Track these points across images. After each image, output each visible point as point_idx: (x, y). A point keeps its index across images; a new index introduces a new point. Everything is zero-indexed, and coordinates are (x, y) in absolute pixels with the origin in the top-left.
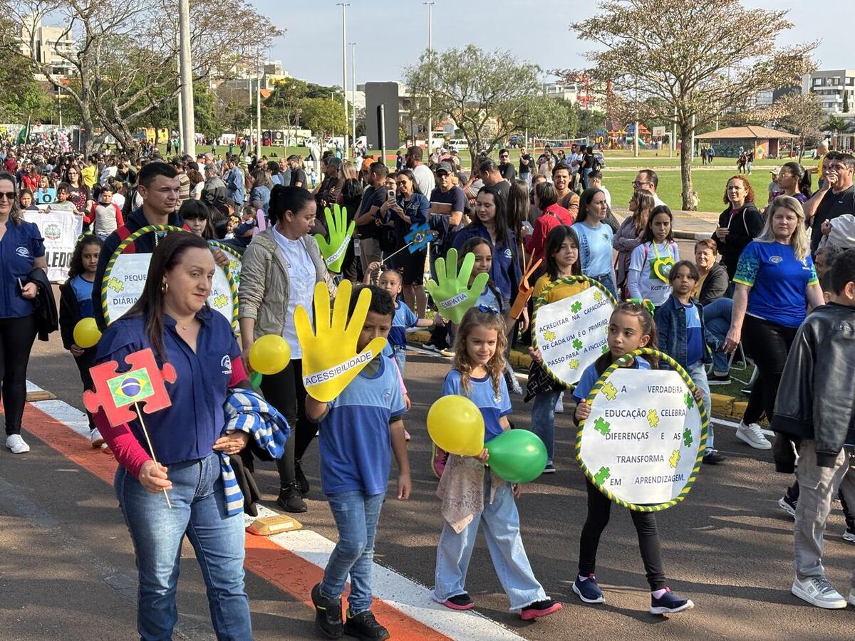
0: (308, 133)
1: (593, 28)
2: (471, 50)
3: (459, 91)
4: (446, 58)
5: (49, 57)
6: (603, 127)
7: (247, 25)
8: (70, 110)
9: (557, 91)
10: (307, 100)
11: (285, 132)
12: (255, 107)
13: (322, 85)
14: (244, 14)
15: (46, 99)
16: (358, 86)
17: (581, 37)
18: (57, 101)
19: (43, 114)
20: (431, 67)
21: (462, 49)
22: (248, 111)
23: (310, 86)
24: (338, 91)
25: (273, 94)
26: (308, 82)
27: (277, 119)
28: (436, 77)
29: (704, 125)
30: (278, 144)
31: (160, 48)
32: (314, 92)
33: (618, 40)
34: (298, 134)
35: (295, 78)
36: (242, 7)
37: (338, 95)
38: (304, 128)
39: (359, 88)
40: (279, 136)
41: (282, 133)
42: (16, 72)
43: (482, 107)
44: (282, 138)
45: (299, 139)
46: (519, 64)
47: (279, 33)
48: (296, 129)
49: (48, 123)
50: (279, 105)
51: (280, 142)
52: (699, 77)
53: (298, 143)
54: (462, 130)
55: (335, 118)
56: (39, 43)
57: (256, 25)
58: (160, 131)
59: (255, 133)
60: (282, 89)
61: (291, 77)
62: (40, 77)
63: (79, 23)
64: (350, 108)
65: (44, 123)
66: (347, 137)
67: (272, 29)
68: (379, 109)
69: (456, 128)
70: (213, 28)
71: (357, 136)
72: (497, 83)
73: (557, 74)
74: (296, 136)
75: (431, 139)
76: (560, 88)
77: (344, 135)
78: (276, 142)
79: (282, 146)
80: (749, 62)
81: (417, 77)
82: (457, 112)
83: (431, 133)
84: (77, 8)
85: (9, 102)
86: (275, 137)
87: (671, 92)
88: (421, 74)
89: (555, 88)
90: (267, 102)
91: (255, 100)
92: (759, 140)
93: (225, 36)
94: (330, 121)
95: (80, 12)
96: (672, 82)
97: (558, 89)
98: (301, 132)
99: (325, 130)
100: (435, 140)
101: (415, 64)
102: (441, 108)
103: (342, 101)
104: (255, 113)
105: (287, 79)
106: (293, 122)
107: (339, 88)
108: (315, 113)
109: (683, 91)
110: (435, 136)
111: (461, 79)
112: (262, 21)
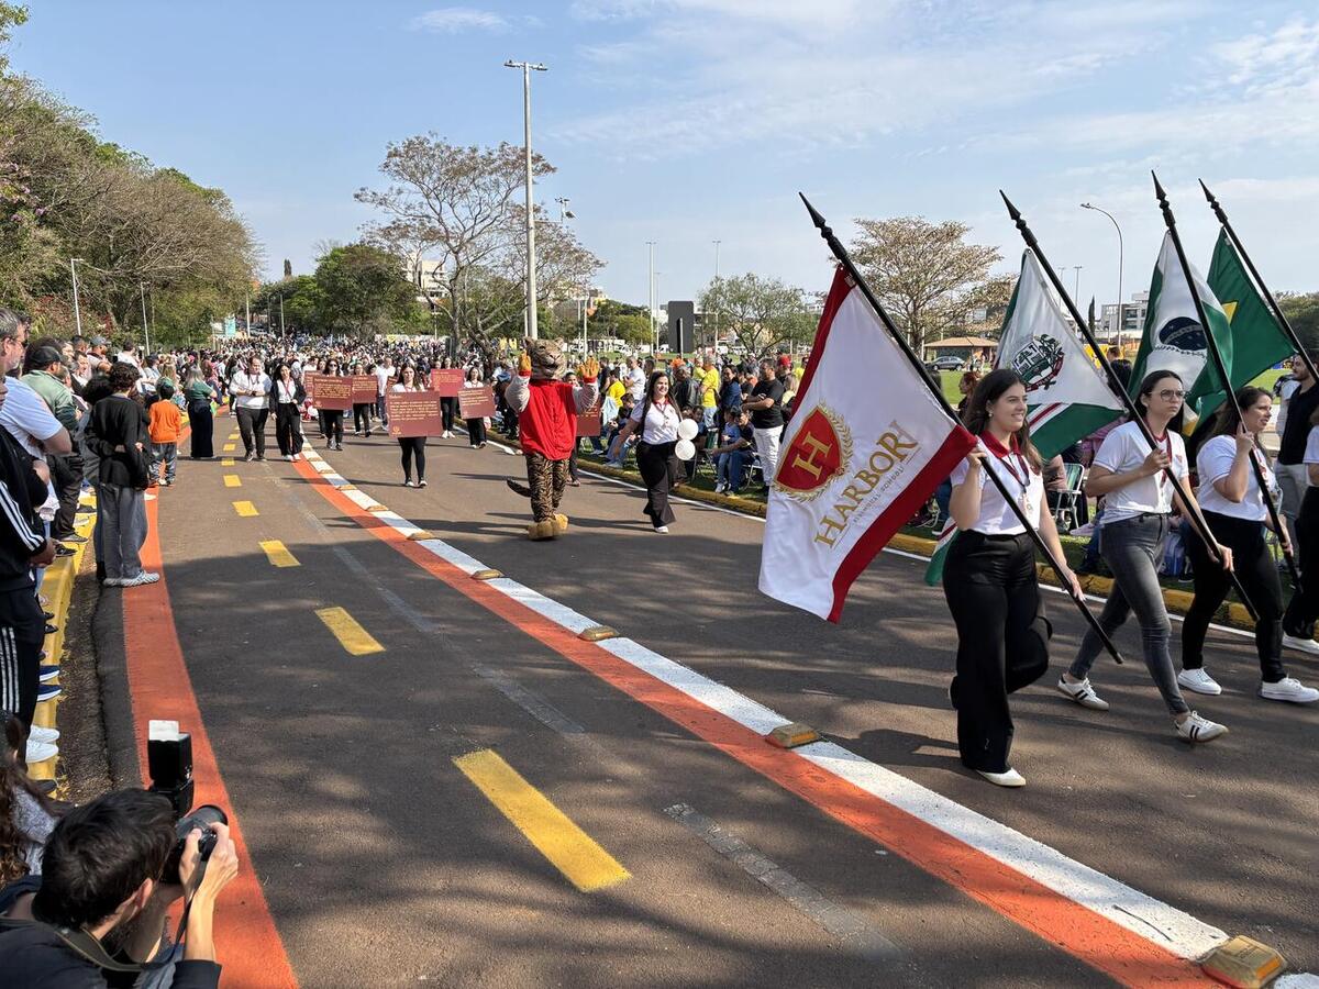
0: (622, 342)
2: (750, 278)
3: (739, 309)
4: (730, 283)
5: (427, 282)
7: (579, 259)
8: (444, 324)
10: (622, 317)
11: (605, 342)
12: (582, 321)
13: (634, 305)
14: (576, 250)
15: (425, 315)
16: (662, 305)
18: (433, 317)
19: (423, 328)
20: (718, 291)
21: (742, 276)
22: (577, 325)
23: (624, 306)
24: (646, 310)
25: (596, 312)
26: (624, 302)
27: (599, 331)
28: (722, 298)
29: (932, 336)
31: (511, 276)
32: (627, 310)
34: (615, 343)
35: (613, 300)
36: (575, 245)
37: (645, 313)
38: (620, 338)
39: (662, 307)
40: (600, 344)
41: (603, 342)
42: (403, 294)
43: (757, 321)
44: (603, 346)
45: (616, 347)
46: (787, 288)
47: (601, 265)
48: (613, 339)
49: (426, 334)
50: (601, 320)
51: (601, 349)
52: (928, 298)
54: (741, 340)
55: (643, 331)
56: (420, 273)
57: (585, 259)
59: (582, 343)
60: (603, 308)
61: (610, 299)
62: (421, 299)
63: (451, 257)
64: (655, 323)
65: (422, 333)
67: (597, 262)
68: (678, 322)
69: (736, 338)
70: (553, 261)
71: (660, 344)
72: (769, 302)
73: (817, 295)
74: (613, 344)
75: (717, 347)
77: (650, 344)
78: (598, 349)
80: (968, 286)
81: (707, 298)
82: (738, 326)
83: (717, 342)
84: (450, 246)
85: (398, 318)
86: (597, 345)
87: (907, 310)
88: (711, 296)
90: (592, 318)
91: (582, 316)
92: (975, 348)
93: (561, 267)
94: (639, 333)
95: (452, 248)
96: (906, 301)
98: (617, 341)
99: (636, 339)
101: (706, 288)
102: (725, 323)
103: (649, 317)
104: (583, 326)
105: (607, 300)
106: (611, 334)
107: (647, 307)
108: (628, 327)
109: (916, 308)
110: (720, 344)
111: (742, 300)
112: (590, 256)
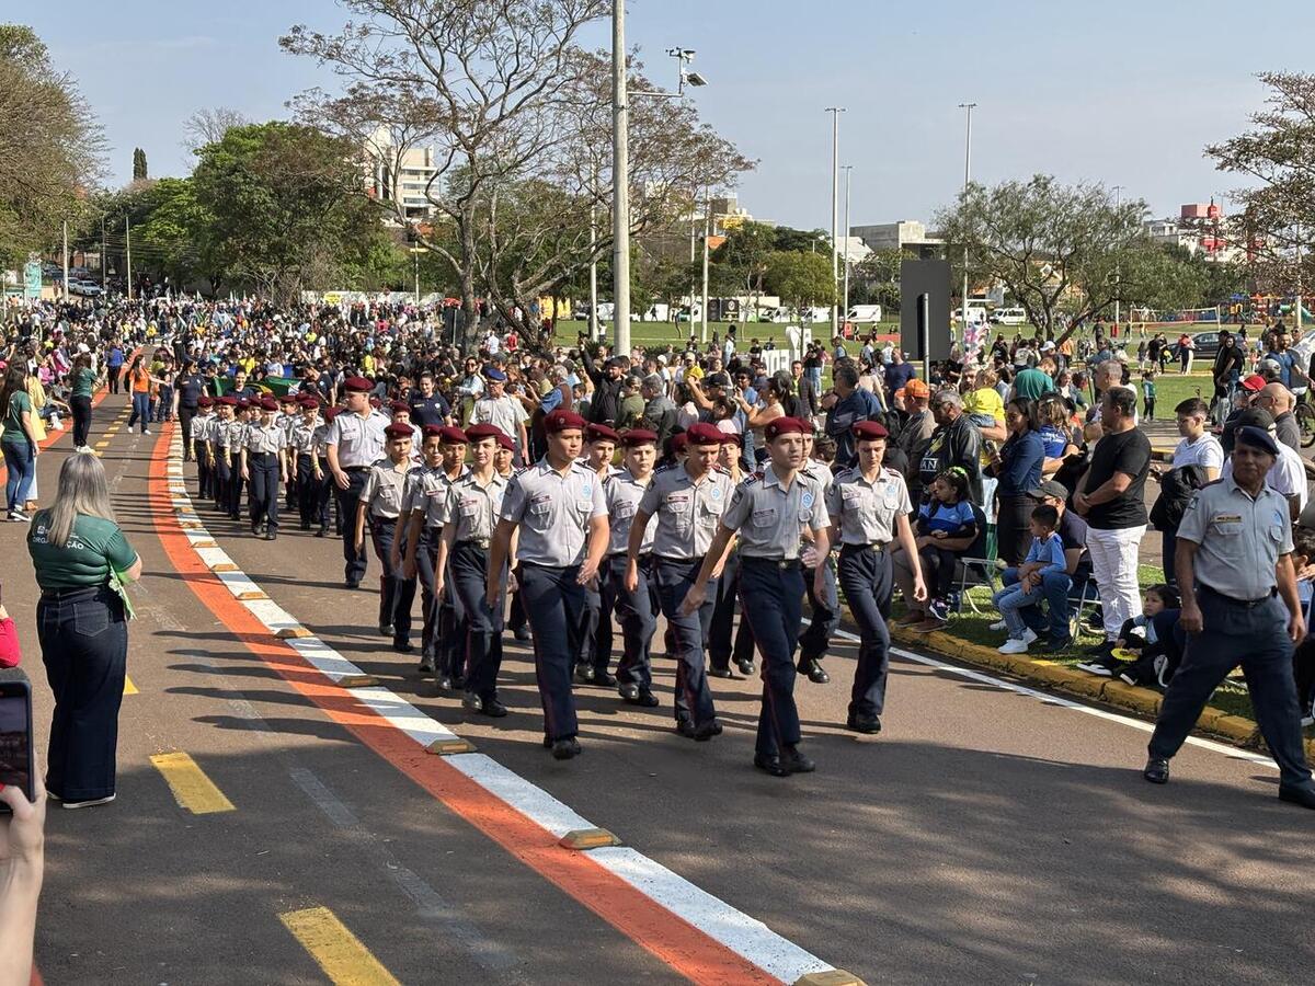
0: (774, 301)
1: (1243, 152)
2: (1041, 184)
4: (999, 195)
5: (404, 195)
6: (1243, 289)
7: (704, 156)
8: (436, 273)
9: (1167, 232)
10: (777, 254)
11: (742, 300)
12: (699, 264)
13: (799, 228)
14: (698, 140)
15: (399, 254)
16: (851, 228)
17: (1222, 167)
18: (412, 258)
19: (392, 278)
20: (978, 210)
21: (1023, 180)
22: (688, 272)
23: (779, 231)
24: (822, 238)
25: (725, 246)
26: (779, 225)
27: (729, 281)
28: (984, 225)
30: (730, 318)
32: (785, 239)
33: (1284, 171)
34: (761, 303)
35: (759, 221)
36: (698, 130)
37: (823, 244)
38: (770, 293)
39: (855, 231)
40: (731, 306)
41: (737, 302)
42: (358, 218)
44: (737, 309)
45: (761, 311)
46: (1116, 203)
47: (748, 166)
48: (758, 296)
49: (400, 289)
50: (735, 260)
51: (733, 316)
53: (760, 315)
55: (818, 281)
56: (387, 172)
57: (715, 155)
58: (560, 303)
59: (697, 305)
60: (738, 239)
61: (751, 219)
62: (390, 222)
64: (841, 263)
65: (393, 289)
66: (836, 307)
67: (738, 161)
68: (921, 300)
69: (1005, 291)
71: (850, 306)
72: (1081, 234)
74: (757, 305)
75: (966, 309)
76: (1171, 228)
77: (831, 305)
78: (727, 316)
79: (737, 321)
81: (953, 225)
82: (1015, 277)
83: (966, 301)
84: (459, 135)
86: (726, 308)
88: (960, 219)
89: (1164, 228)
90: (717, 256)
91: (699, 254)
94: (809, 284)
97: (1167, 229)
98: (765, 300)
99: (801, 297)
100: (971, 309)
103: (830, 253)
104: (701, 273)
105: (747, 222)
106: (753, 284)
107: (824, 233)
108: (787, 273)
110: (972, 305)
111: (1024, 228)
112: (725, 149)
